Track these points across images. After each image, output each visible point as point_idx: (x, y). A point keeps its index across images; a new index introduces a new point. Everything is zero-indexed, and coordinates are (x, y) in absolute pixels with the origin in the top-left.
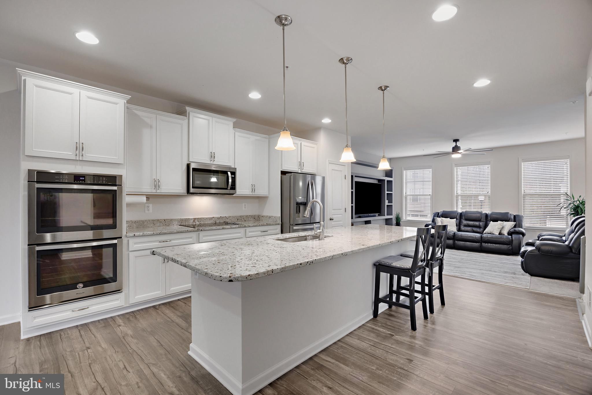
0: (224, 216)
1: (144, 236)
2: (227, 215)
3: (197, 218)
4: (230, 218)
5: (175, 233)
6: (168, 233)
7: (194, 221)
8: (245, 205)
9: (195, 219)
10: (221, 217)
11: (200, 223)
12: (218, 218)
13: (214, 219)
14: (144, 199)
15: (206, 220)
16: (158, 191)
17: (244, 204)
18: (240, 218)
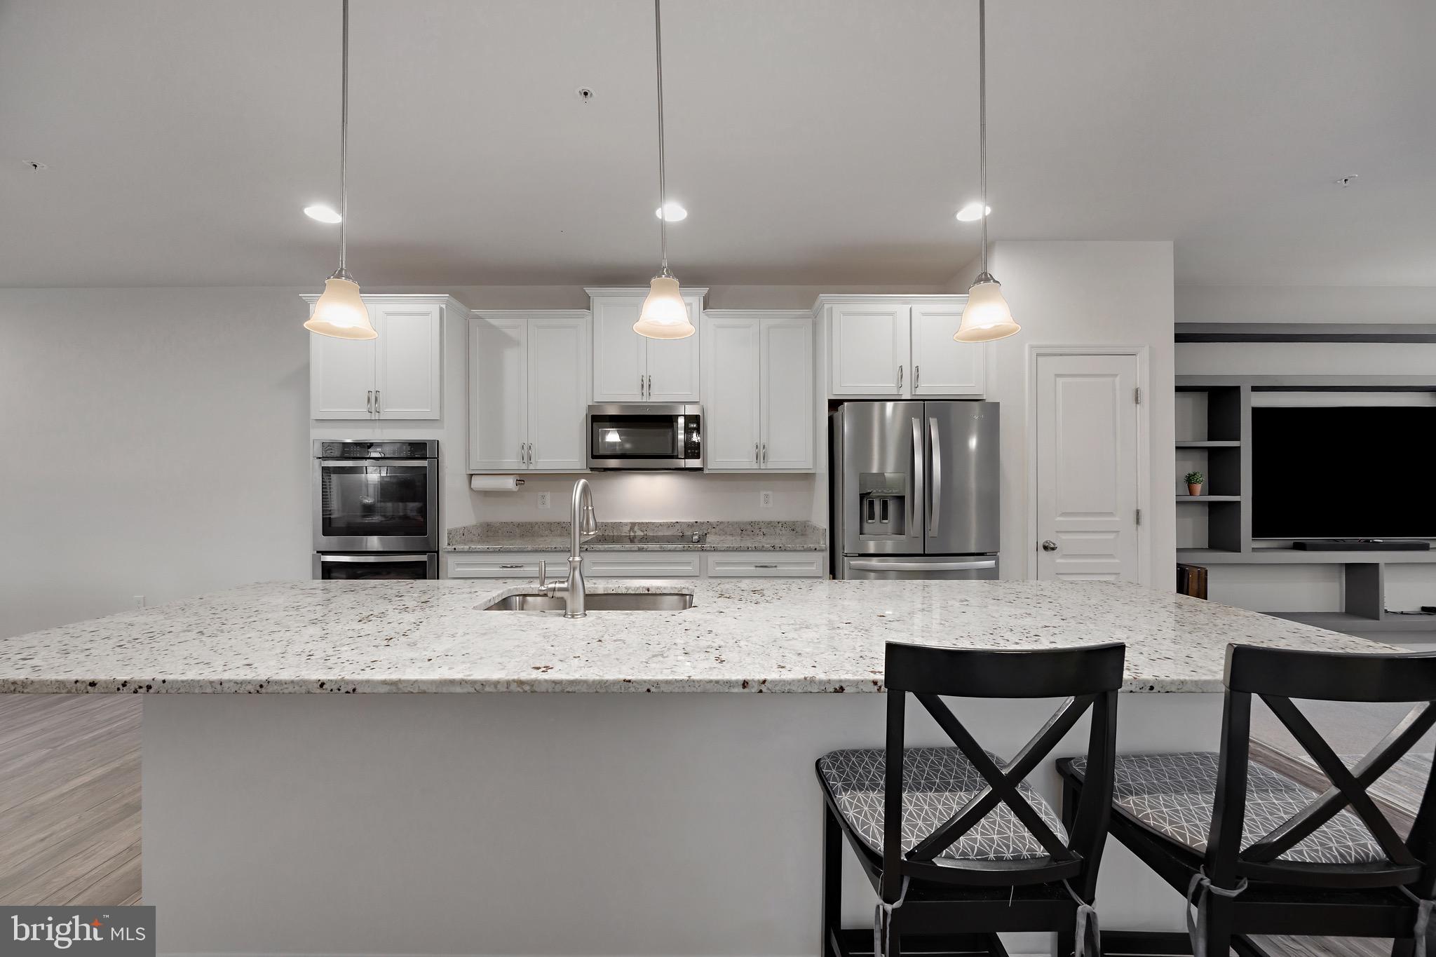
0: (706, 521)
1: (471, 552)
2: (713, 520)
3: (639, 523)
4: (721, 527)
5: (528, 552)
6: (515, 549)
7: (631, 529)
8: (767, 496)
9: (633, 524)
10: (696, 522)
11: (645, 532)
12: (690, 525)
13: (678, 527)
14: (510, 483)
15: (660, 527)
16: (531, 467)
17: (763, 493)
18: (749, 527)
